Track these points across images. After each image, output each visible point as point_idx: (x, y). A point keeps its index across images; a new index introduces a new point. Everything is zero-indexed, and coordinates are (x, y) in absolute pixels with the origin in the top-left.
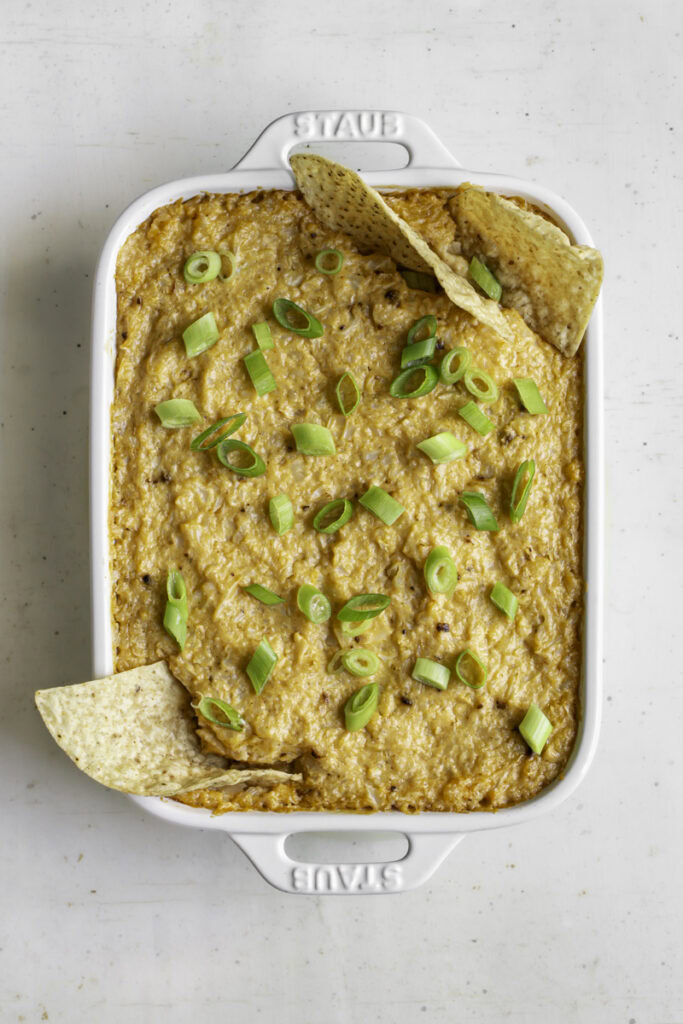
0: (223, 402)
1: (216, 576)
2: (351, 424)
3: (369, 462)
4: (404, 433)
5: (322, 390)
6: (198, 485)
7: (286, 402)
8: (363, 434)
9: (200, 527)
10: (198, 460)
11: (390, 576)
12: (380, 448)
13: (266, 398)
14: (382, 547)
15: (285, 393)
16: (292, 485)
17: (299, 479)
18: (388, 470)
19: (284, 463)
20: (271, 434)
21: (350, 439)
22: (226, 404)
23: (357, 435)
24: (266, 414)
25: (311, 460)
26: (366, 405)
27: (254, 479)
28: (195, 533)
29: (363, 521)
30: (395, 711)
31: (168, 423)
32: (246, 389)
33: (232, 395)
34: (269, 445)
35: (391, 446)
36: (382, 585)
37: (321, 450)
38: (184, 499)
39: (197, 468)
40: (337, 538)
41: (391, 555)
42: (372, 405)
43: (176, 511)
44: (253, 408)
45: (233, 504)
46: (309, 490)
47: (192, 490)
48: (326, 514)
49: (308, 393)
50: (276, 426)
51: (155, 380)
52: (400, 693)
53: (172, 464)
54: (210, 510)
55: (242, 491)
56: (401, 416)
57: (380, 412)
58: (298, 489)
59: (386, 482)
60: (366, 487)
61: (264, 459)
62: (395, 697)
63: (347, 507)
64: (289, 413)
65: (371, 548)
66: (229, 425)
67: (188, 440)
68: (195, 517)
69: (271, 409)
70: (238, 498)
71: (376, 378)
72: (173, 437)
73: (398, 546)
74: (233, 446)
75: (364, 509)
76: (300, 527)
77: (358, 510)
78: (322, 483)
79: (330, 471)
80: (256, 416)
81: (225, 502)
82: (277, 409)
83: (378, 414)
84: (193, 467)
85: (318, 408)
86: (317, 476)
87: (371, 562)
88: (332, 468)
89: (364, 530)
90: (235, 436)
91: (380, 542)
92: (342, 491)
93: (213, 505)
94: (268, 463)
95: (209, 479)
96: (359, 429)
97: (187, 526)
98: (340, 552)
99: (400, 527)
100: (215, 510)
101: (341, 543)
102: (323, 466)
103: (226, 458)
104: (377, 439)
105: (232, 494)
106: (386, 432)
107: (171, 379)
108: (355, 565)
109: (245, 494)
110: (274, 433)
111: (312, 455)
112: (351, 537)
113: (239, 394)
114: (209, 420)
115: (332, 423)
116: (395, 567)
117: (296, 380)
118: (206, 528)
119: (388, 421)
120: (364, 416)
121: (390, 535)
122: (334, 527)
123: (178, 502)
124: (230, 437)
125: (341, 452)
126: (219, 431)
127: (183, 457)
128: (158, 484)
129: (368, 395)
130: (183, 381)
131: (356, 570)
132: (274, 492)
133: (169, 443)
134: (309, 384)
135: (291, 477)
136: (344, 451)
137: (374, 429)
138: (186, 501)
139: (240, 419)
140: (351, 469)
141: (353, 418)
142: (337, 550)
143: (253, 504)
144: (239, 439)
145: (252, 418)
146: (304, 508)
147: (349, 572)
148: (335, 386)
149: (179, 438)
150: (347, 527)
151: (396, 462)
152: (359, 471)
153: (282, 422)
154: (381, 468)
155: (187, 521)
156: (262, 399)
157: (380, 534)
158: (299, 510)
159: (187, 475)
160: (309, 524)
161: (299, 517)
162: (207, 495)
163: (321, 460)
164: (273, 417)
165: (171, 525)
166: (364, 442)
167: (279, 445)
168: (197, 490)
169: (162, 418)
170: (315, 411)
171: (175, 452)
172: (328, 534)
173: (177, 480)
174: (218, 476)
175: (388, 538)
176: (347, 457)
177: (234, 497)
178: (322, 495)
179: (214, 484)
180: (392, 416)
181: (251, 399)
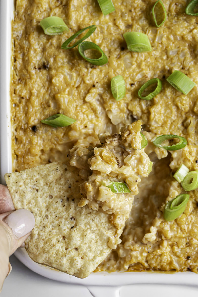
0: (81, 19)
1: (78, 126)
2: (160, 32)
3: (172, 56)
4: (194, 38)
5: (143, 12)
6: (66, 70)
7: (120, 20)
8: (168, 39)
9: (67, 96)
10: (66, 55)
11: (185, 126)
12: (179, 47)
13: (108, 17)
14: (180, 108)
15: (120, 14)
16: (124, 71)
17: (128, 67)
18: (184, 62)
19: (119, 57)
20: (111, 39)
21: (160, 42)
22: (83, 21)
23: (164, 39)
24: (108, 27)
25: (136, 55)
26: (169, 21)
27: (100, 66)
28: (64, 100)
29: (168, 92)
30: (193, 211)
31: (48, 32)
32: (95, 12)
33: (87, 16)
34: (110, 46)
35: (185, 46)
36: (181, 132)
37: (142, 48)
38: (57, 79)
39: (66, 60)
40: (152, 103)
41: (186, 113)
42: (174, 21)
43: (53, 87)
44: (100, 23)
45: (87, 82)
46: (135, 74)
47: (63, 74)
48: (145, 88)
49: (134, 14)
50: (114, 34)
51: (40, 5)
52: (195, 200)
53: (50, 57)
54: (73, 86)
55: (93, 74)
56: (192, 27)
57: (178, 25)
58: (128, 73)
59: (183, 68)
60: (170, 71)
61: (107, 55)
62: (193, 203)
63: (159, 83)
64: (122, 26)
65: (174, 109)
66: (84, 33)
67: (60, 43)
68: (64, 91)
69: (111, 24)
70: (91, 79)
71: (176, 4)
72: (51, 40)
73: (190, 107)
74: (88, 46)
75: (169, 85)
76: (129, 96)
77: (165, 85)
78: (142, 70)
79: (147, 62)
80: (102, 28)
81: (83, 81)
82: (115, 24)
83: (177, 26)
84: (63, 59)
85: (140, 24)
86: (139, 66)
87: (174, 117)
88: (149, 60)
89: (169, 98)
90: (89, 40)
91: (179, 105)
92: (155, 75)
93: (75, 83)
94: (109, 57)
95: (73, 66)
96: (165, 36)
97: (59, 95)
98: (154, 112)
99: (192, 95)
100: (77, 85)
101: (155, 106)
102: (143, 59)
103: (83, 53)
104: (177, 42)
105: (87, 76)
106: (183, 38)
107: (49, 5)
108: (164, 120)
109: (95, 76)
110: (113, 38)
111: (136, 52)
112: (161, 102)
113: (92, 15)
114: (73, 31)
115: (148, 33)
116: (189, 121)
117: (126, 6)
118: (71, 97)
119: (184, 31)
120: (169, 28)
121: (186, 100)
122: (150, 96)
123: (54, 81)
124: (86, 40)
125: (154, 50)
126: (79, 36)
127: (57, 53)
128: (41, 70)
129: (171, 15)
130: (57, 7)
131: (165, 123)
132: (113, 75)
133: (48, 44)
134: (135, 9)
135: (124, 65)
136: (156, 50)
137: (175, 36)
138: (59, 80)
139: (91, 29)
140: (160, 61)
141: (162, 29)
142: (153, 110)
143: (100, 82)
144: (91, 41)
145: (99, 29)
146: (132, 85)
147: (160, 123)
148: (151, 10)
149: (55, 41)
150: (158, 96)
151: (188, 56)
152: (165, 62)
153: (118, 32)
154: (179, 59)
155: (59, 93)
156: (105, 18)
157: (179, 100)
158: (129, 86)
159: (60, 64)
160: (135, 95)
161: (128, 90)
162: (71, 76)
163: (142, 56)
164: (112, 29)
165: (50, 95)
166: (169, 44)
167: (116, 46)
168: (66, 74)
169: (44, 28)
170: (138, 25)
171: (52, 50)
172: (147, 101)
173: (53, 67)
174: (79, 65)
175: (184, 102)
176: (158, 54)
177: (88, 78)
178: (143, 77)
179: (76, 70)
180: (186, 28)
181: (99, 17)
